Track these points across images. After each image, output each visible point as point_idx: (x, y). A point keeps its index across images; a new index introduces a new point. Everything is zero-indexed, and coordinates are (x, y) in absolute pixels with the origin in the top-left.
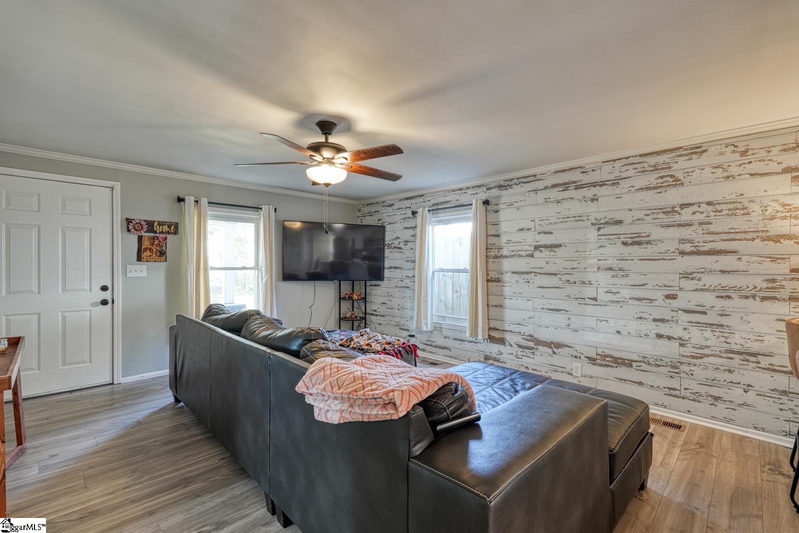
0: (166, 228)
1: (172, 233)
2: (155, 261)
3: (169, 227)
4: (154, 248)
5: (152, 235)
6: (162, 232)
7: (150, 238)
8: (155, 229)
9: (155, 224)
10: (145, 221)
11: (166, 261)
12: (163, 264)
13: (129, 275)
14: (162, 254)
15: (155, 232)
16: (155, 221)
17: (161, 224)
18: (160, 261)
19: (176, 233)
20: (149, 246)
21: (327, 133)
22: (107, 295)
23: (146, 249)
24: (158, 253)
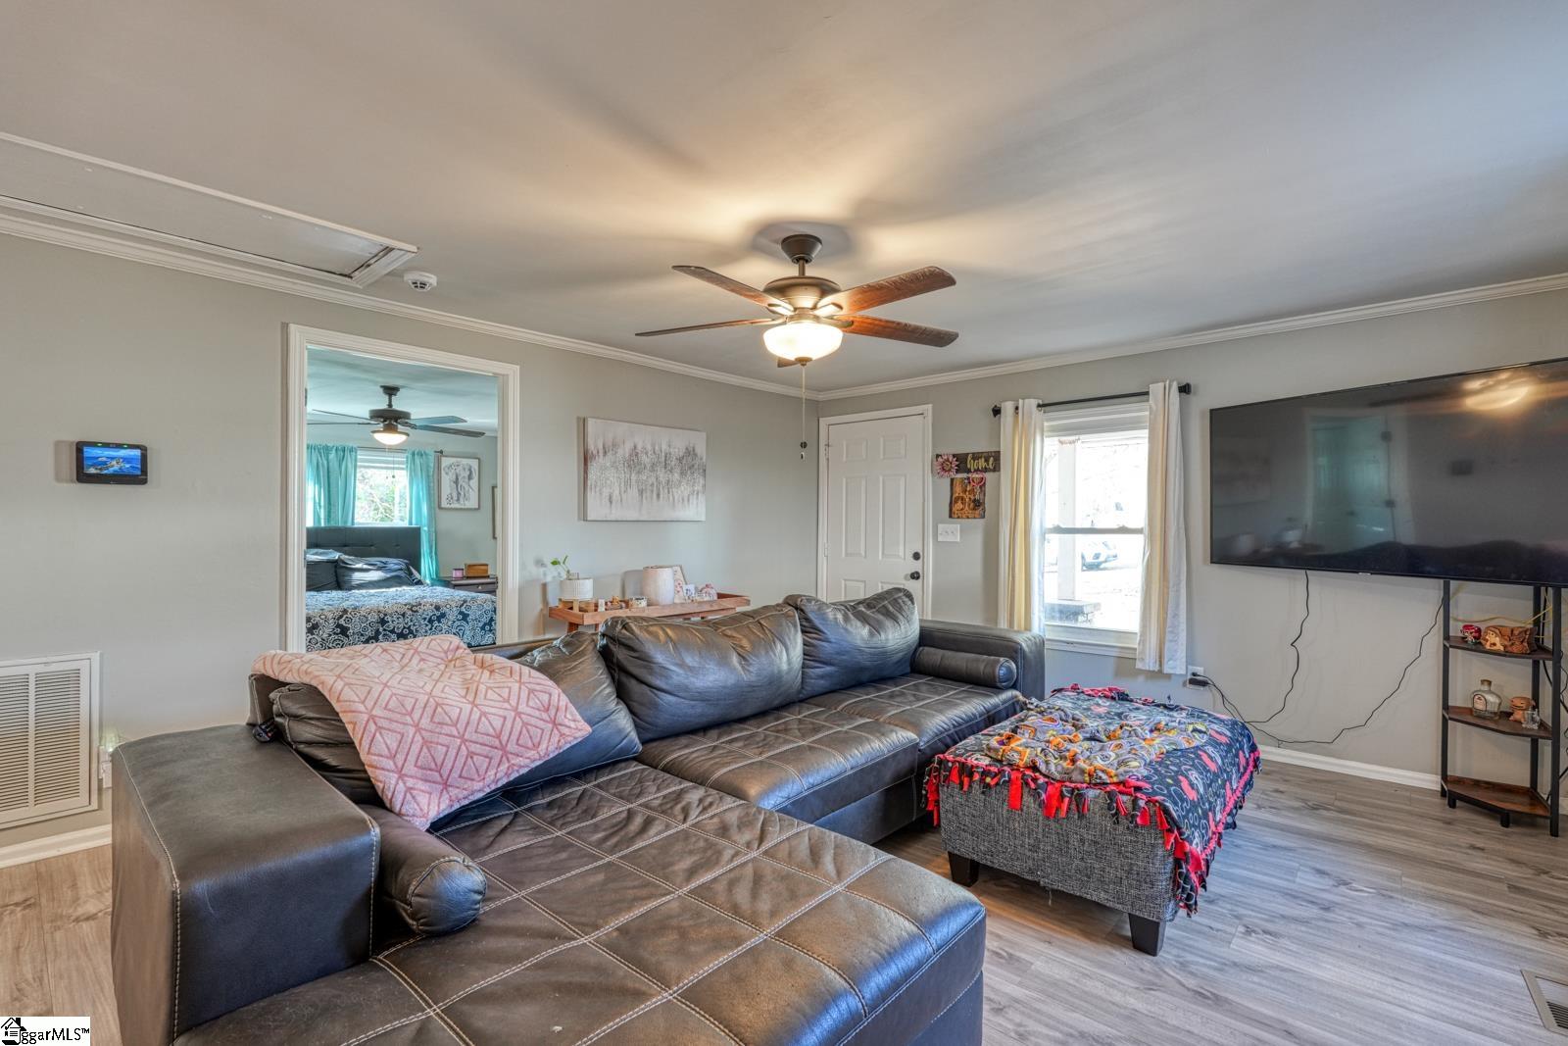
0: (982, 463)
1: (990, 470)
2: (968, 518)
3: (987, 461)
4: (967, 497)
5: (965, 475)
6: (977, 471)
7: (963, 479)
8: (969, 466)
9: (969, 458)
10: (954, 456)
11: (984, 517)
12: (980, 522)
13: (940, 539)
14: (978, 504)
15: (969, 471)
16: (968, 454)
17: (976, 456)
18: (975, 518)
19: (996, 468)
20: (961, 495)
21: (802, 258)
22: (916, 566)
23: (957, 499)
24: (972, 504)
